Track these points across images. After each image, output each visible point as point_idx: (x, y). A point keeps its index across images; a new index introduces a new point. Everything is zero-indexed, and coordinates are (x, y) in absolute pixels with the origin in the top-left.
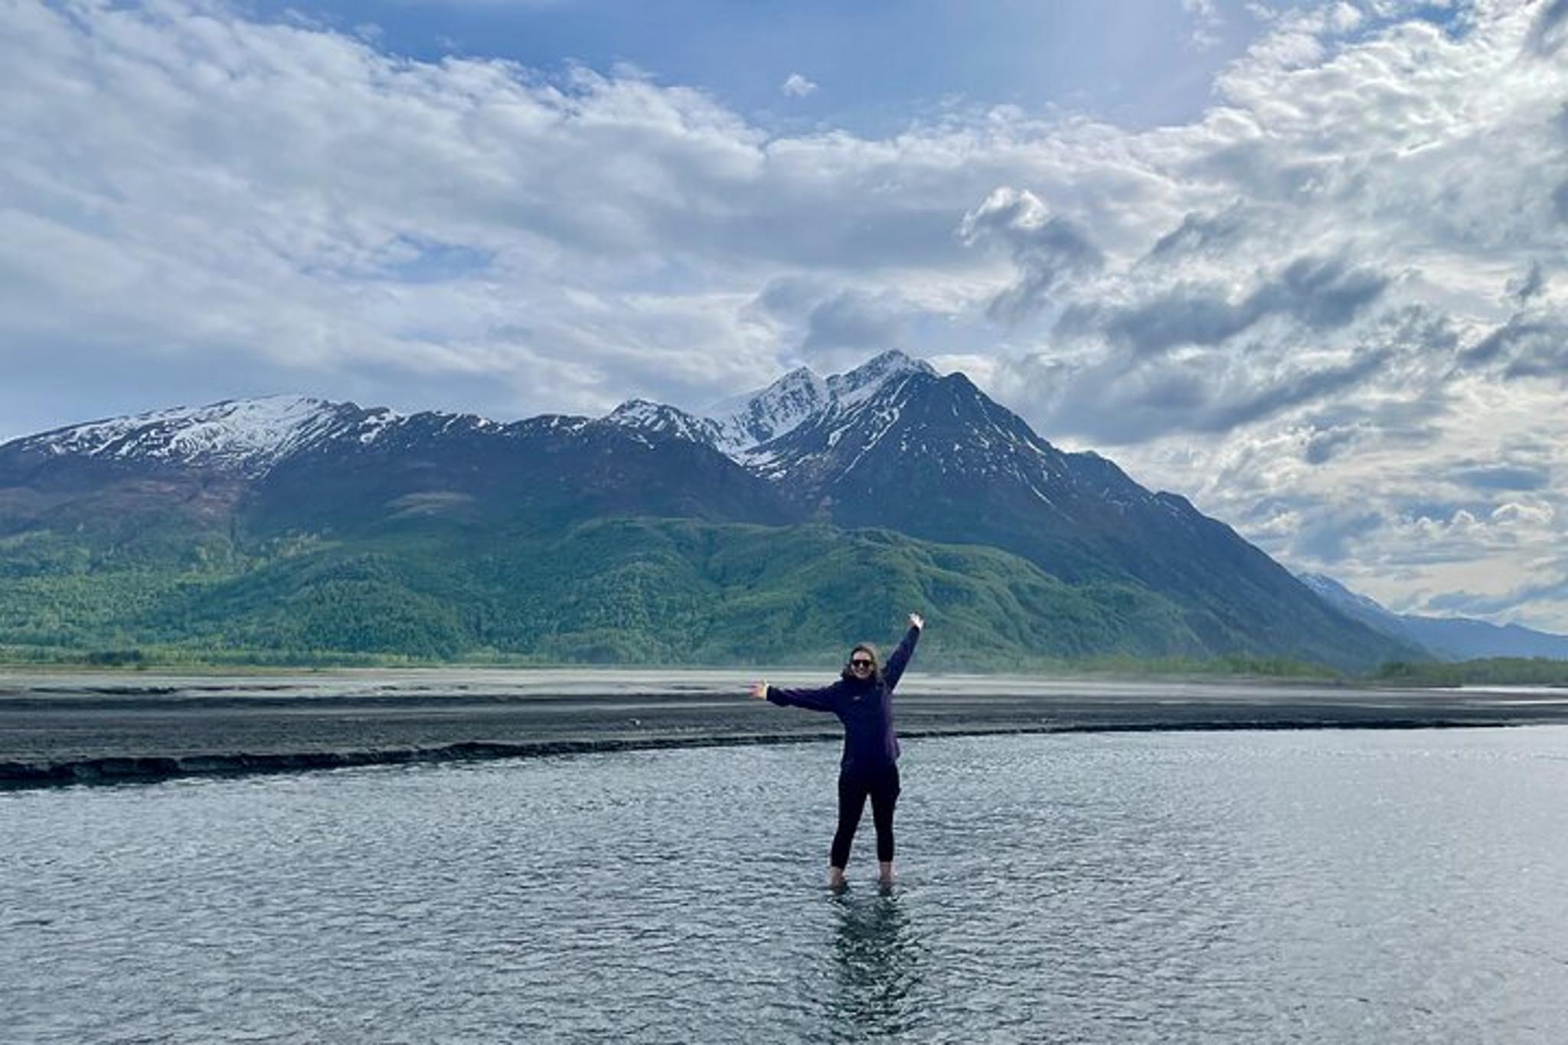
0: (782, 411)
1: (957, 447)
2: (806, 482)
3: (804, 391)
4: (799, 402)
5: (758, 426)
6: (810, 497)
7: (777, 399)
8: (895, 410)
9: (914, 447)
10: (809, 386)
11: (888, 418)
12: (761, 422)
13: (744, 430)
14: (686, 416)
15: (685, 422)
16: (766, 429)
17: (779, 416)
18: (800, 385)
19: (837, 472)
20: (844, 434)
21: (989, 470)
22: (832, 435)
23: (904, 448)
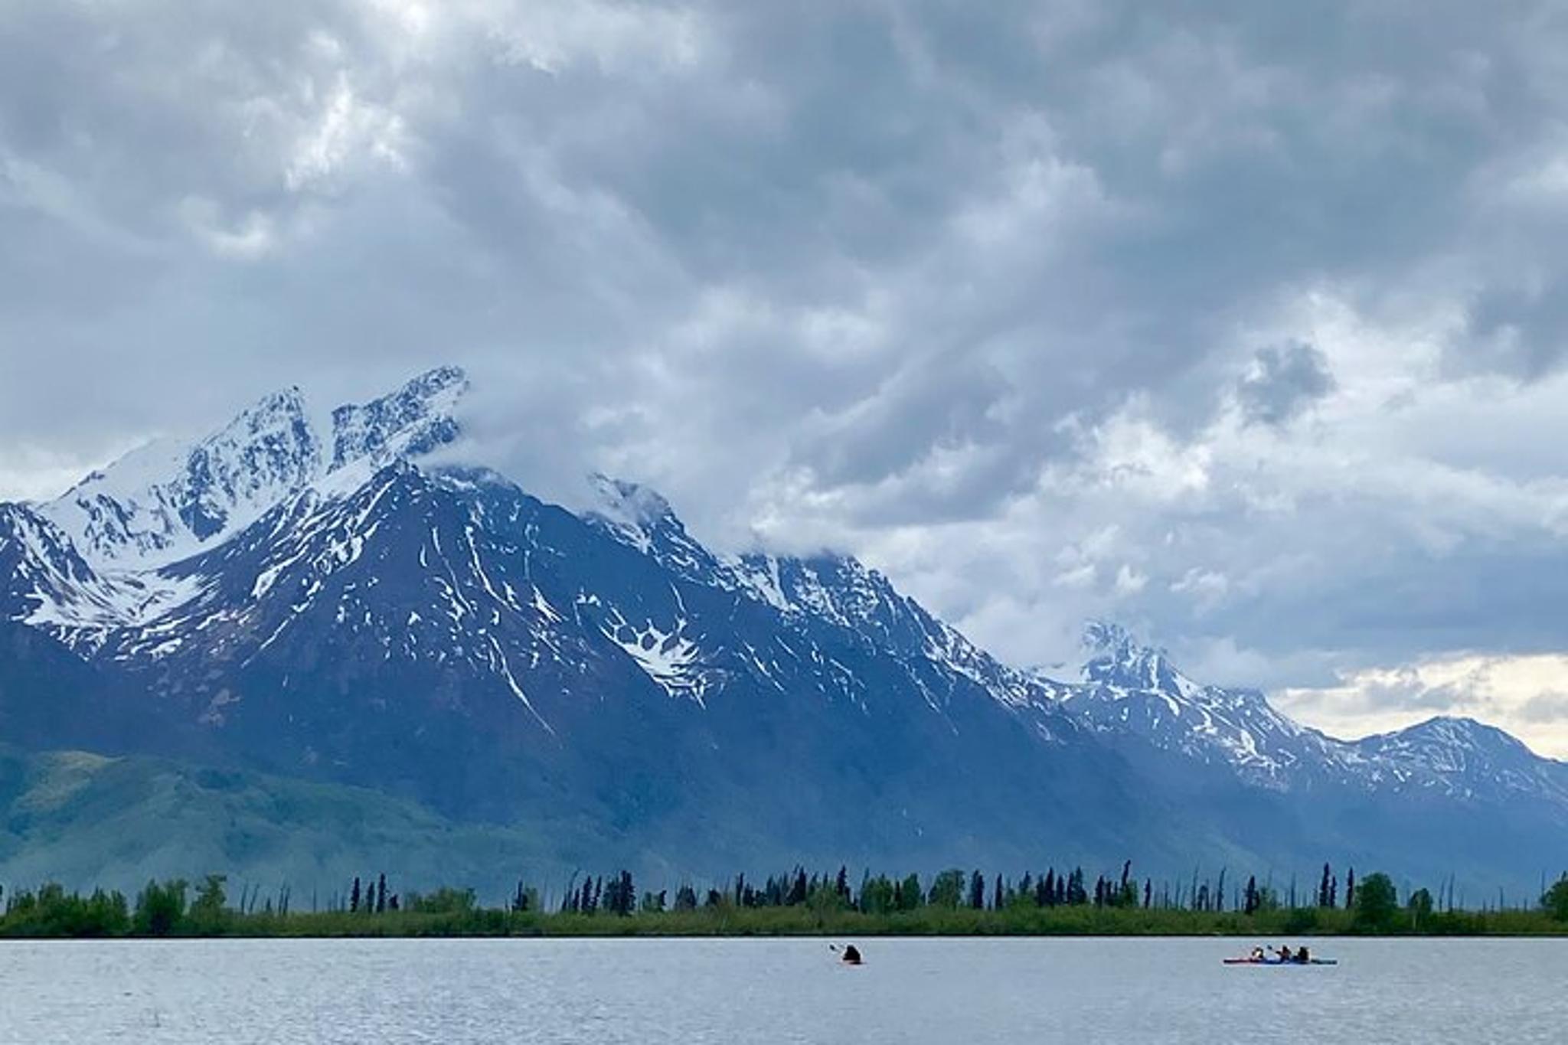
0: (247, 476)
1: (415, 617)
2: (204, 660)
3: (290, 436)
4: (278, 458)
5: (197, 506)
6: (203, 688)
7: (240, 451)
8: (357, 542)
9: (356, 617)
10: (299, 427)
11: (343, 556)
12: (203, 500)
13: (174, 515)
14: (42, 523)
15: (42, 534)
16: (212, 514)
17: (240, 487)
18: (279, 425)
19: (248, 649)
20: (281, 576)
21: (451, 655)
22: (262, 578)
23: (340, 617)
